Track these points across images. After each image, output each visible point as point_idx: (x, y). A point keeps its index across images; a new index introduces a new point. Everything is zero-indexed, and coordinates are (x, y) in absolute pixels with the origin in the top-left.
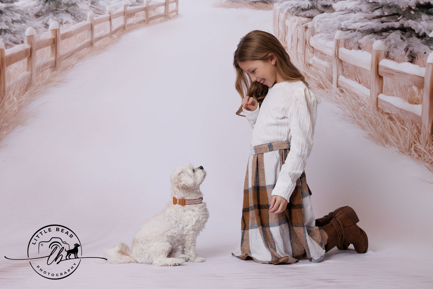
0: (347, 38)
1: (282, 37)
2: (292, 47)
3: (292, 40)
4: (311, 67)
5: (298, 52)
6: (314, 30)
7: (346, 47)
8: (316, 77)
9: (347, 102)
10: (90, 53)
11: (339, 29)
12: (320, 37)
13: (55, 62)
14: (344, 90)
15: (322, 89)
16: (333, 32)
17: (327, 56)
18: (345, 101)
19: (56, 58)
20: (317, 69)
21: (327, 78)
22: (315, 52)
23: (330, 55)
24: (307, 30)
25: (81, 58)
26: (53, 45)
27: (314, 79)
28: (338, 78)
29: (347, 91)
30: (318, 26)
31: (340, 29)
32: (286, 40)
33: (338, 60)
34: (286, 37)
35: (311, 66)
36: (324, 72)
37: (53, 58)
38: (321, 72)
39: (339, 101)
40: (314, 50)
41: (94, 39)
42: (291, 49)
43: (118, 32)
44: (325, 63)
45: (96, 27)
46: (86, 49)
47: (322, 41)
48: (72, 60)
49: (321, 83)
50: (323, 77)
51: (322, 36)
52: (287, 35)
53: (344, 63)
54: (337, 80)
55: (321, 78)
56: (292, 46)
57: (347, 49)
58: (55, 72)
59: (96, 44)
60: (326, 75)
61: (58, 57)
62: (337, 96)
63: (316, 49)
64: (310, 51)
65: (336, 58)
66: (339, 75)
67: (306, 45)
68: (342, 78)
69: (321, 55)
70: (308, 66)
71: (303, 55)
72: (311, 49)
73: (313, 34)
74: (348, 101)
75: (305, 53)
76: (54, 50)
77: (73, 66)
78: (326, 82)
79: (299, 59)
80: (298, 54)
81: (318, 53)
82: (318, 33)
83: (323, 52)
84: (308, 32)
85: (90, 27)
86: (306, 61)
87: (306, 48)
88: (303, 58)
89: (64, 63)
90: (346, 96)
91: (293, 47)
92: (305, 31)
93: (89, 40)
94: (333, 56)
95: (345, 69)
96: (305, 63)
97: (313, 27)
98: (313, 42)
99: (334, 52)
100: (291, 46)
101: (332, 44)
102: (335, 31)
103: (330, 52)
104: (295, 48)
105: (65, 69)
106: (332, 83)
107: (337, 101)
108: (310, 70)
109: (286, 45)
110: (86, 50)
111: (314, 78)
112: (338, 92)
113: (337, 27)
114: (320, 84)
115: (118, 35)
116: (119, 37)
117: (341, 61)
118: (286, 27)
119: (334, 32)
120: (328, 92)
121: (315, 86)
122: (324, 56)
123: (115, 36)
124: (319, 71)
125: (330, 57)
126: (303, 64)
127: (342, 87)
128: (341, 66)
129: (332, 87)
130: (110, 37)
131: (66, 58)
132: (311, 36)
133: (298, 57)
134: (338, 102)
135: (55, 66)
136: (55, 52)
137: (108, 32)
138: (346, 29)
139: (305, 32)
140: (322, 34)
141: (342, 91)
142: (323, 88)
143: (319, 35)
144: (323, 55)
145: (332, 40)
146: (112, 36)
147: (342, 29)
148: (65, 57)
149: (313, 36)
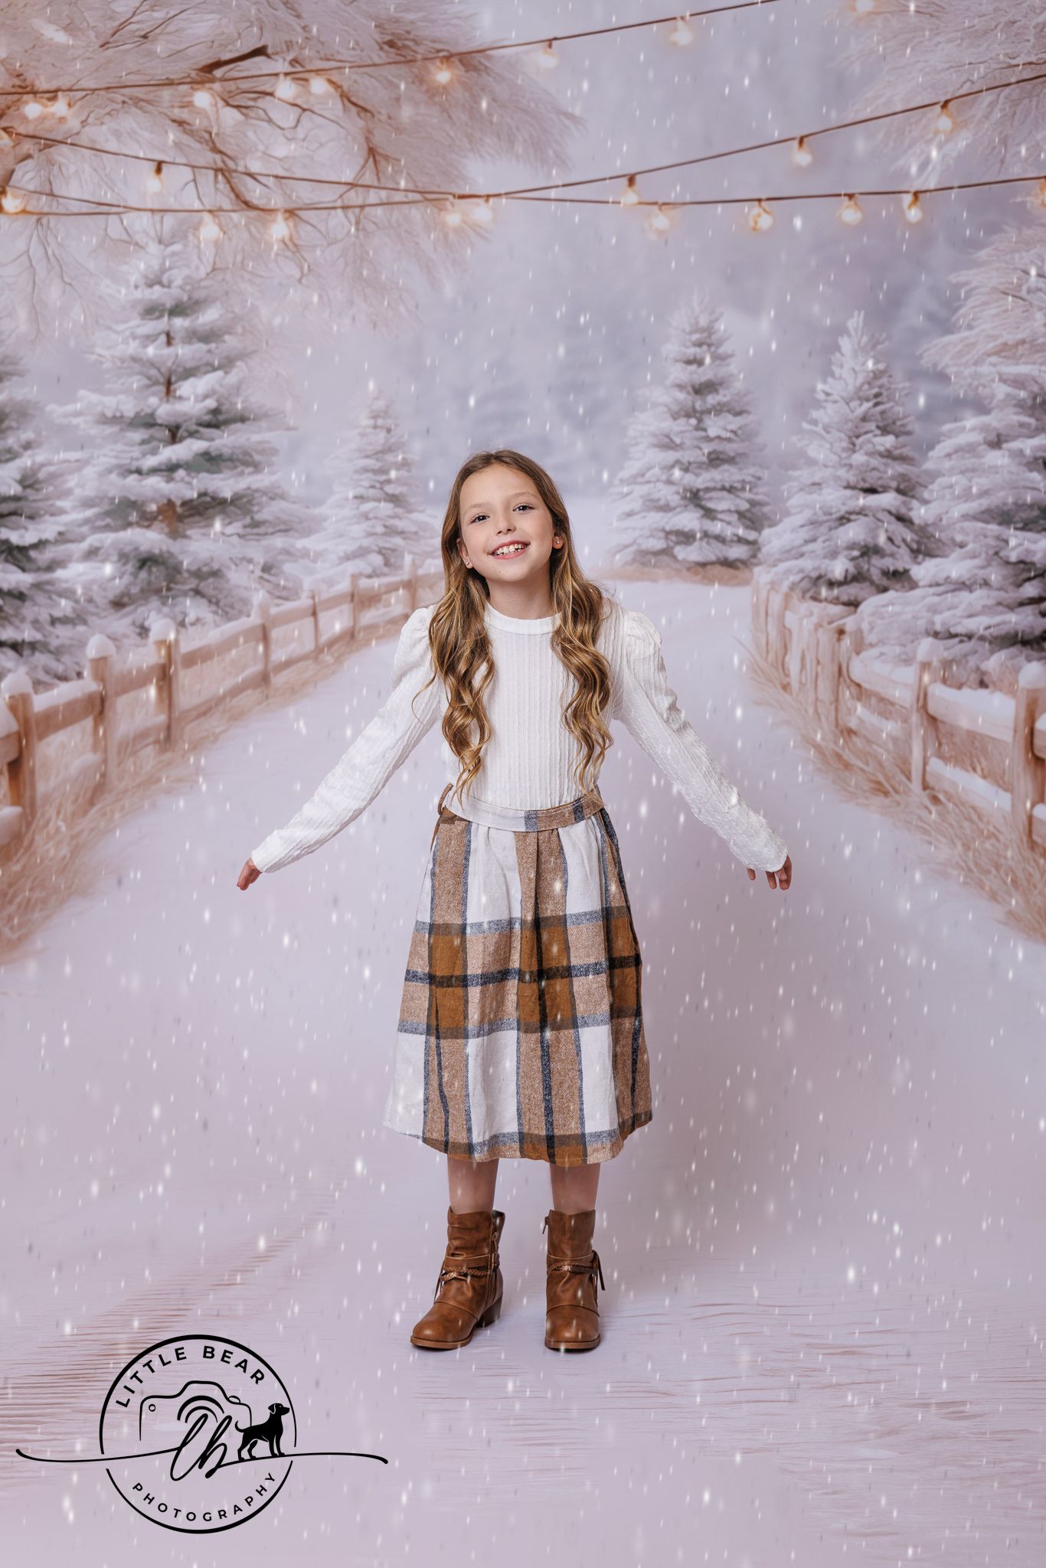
0: (950, 658)
1: (777, 658)
2: (802, 684)
3: (803, 667)
4: (854, 738)
5: (820, 697)
6: (862, 639)
7: (948, 683)
8: (867, 764)
9: (950, 829)
10: (260, 703)
11: (928, 633)
12: (879, 657)
13: (169, 728)
14: (941, 797)
15: (882, 795)
16: (912, 642)
17: (898, 707)
18: (946, 825)
19: (170, 717)
20: (869, 742)
21: (897, 766)
22: (864, 697)
23: (903, 704)
24: (842, 637)
25: (236, 717)
26: (161, 683)
27: (862, 770)
28: (925, 764)
29: (949, 800)
30: (872, 628)
31: (932, 633)
32: (786, 666)
33: (925, 717)
34: (787, 658)
35: (855, 733)
36: (888, 751)
37: (162, 718)
38: (880, 750)
39: (928, 828)
40: (861, 691)
41: (271, 665)
42: (800, 690)
43: (335, 647)
44: (890, 728)
45: (275, 634)
46: (250, 692)
47: (881, 668)
48: (214, 723)
49: (881, 778)
50: (886, 764)
51: (882, 654)
52: (789, 653)
53: (941, 726)
54: (924, 771)
55: (880, 764)
56: (804, 680)
57: (951, 686)
58: (168, 755)
59: (278, 680)
60: (894, 758)
61: (176, 714)
62: (924, 813)
63: (866, 690)
64: (850, 693)
65: (922, 711)
66: (929, 758)
67: (841, 680)
68: (935, 764)
69: (882, 705)
70: (845, 734)
71: (833, 707)
72: (854, 689)
73: (859, 647)
74: (951, 825)
75: (837, 700)
76: (165, 695)
77: (216, 737)
78: (894, 777)
79: (823, 717)
80: (819, 704)
81: (873, 700)
82: (871, 645)
83: (887, 697)
84: (847, 641)
85: (260, 635)
86: (840, 722)
87: (841, 687)
88: (833, 714)
89: (191, 731)
90: (948, 812)
91: (805, 684)
92: (839, 640)
93: (255, 668)
94: (911, 707)
95: (944, 741)
96: (837, 725)
97: (860, 631)
98: (858, 670)
99: (915, 697)
100: (800, 682)
101: (908, 675)
102: (917, 639)
103: (903, 695)
104: (810, 686)
105: (195, 747)
106: (909, 779)
107: (922, 828)
108: (851, 745)
109: (788, 680)
110: (250, 697)
111: (861, 765)
112: (928, 803)
113: (923, 629)
114: (879, 783)
115: (336, 655)
116: (339, 660)
117: (933, 720)
118: (787, 631)
119: (916, 643)
120: (899, 804)
121: (866, 788)
122: (890, 707)
123: (327, 658)
124: (874, 747)
125: (904, 711)
126: (833, 728)
127: (937, 788)
128: (934, 734)
129: (910, 790)
130: (316, 659)
131: (198, 717)
132: (854, 655)
133: (820, 710)
134: (925, 830)
135: (167, 737)
136: (167, 702)
137: (309, 646)
138: (947, 634)
139: (837, 644)
140: (884, 649)
141: (935, 800)
142: (886, 794)
143: (874, 652)
144: (885, 706)
145: (910, 665)
146: (321, 656)
147: (936, 635)
148: (195, 713)
149: (858, 653)
